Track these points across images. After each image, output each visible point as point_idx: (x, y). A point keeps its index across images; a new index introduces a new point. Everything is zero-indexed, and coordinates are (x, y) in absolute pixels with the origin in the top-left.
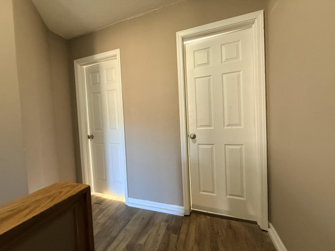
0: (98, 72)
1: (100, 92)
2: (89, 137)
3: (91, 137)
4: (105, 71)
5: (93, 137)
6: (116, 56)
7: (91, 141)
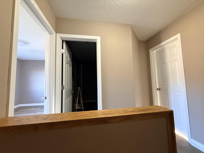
0: (164, 51)
1: (165, 63)
2: (158, 89)
3: (159, 89)
4: (168, 50)
5: (160, 90)
6: (177, 38)
7: (159, 92)
